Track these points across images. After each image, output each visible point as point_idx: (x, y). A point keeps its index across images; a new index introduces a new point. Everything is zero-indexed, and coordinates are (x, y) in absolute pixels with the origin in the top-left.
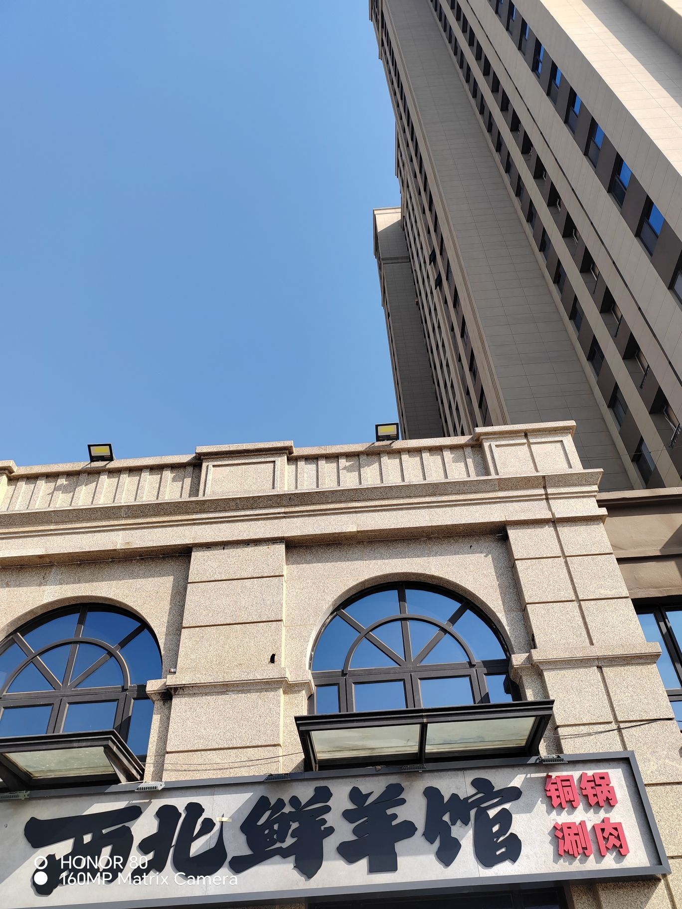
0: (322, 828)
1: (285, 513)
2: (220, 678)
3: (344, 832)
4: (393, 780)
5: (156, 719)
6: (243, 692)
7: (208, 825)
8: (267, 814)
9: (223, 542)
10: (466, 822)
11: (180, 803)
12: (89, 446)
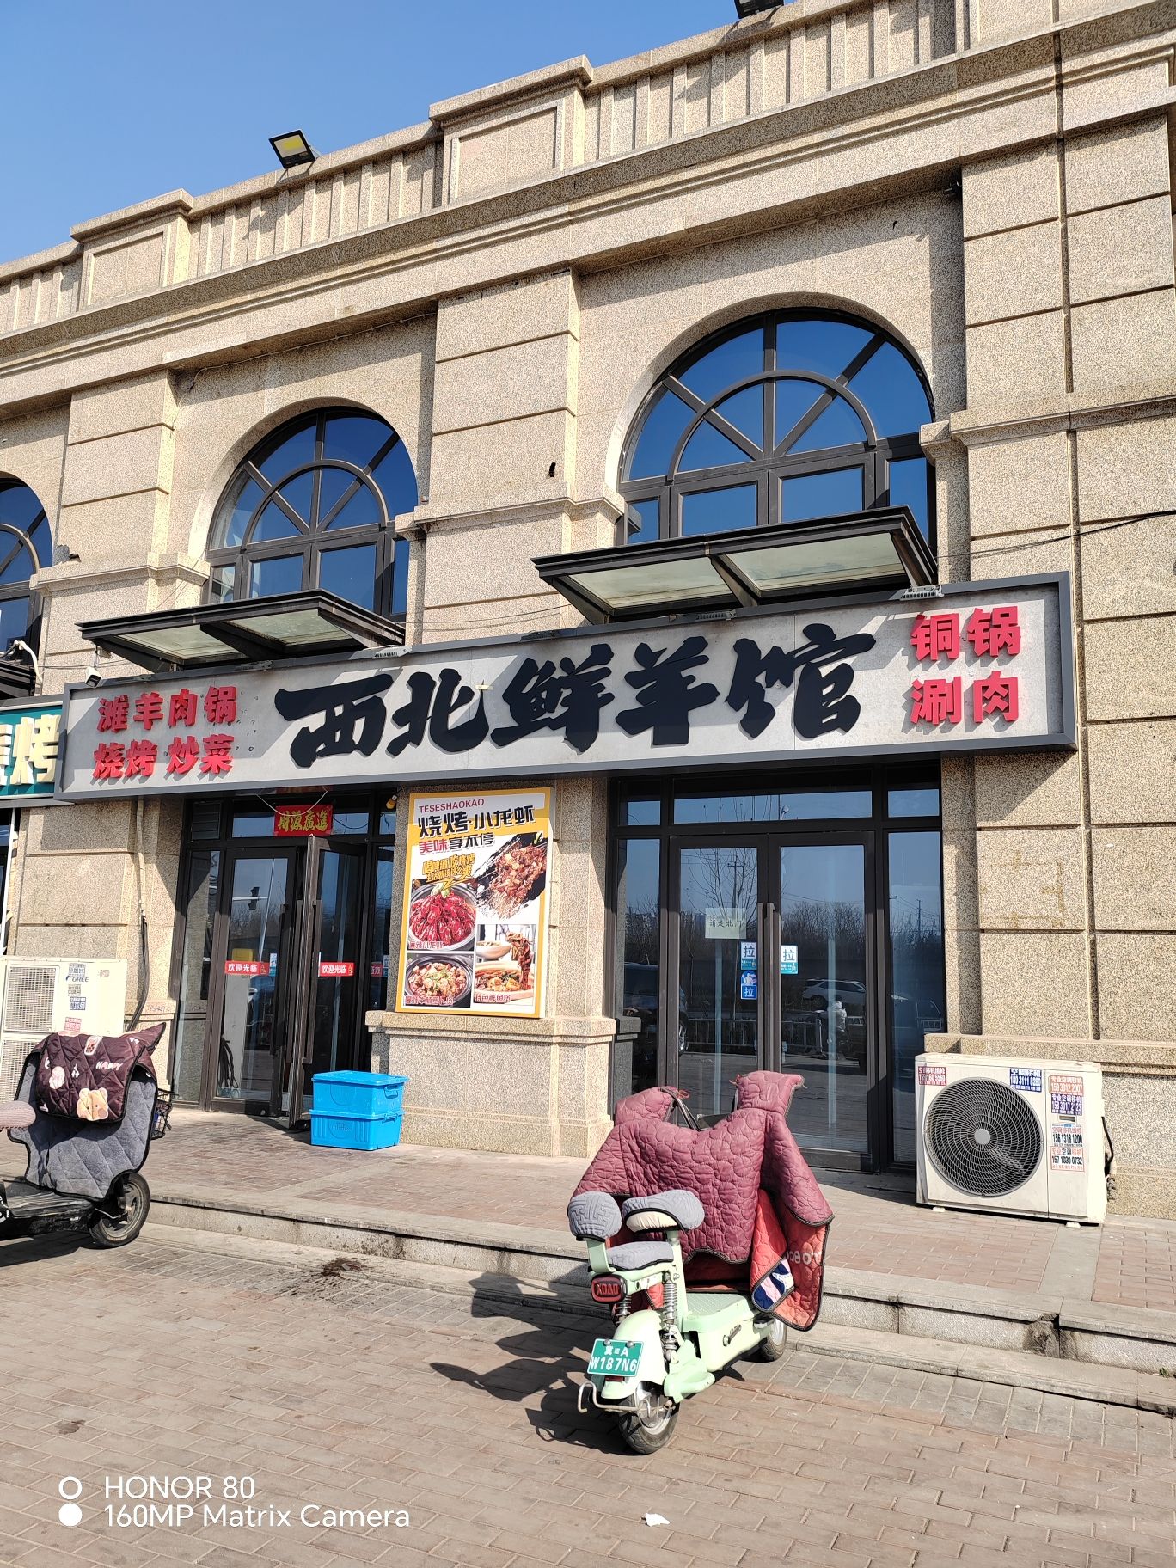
0: (600, 695)
1: (570, 214)
2: (481, 505)
3: (626, 698)
4: (694, 632)
5: (413, 565)
6: (513, 522)
7: (467, 694)
8: (535, 679)
9: (478, 285)
10: (787, 683)
11: (434, 669)
12: (272, 141)
